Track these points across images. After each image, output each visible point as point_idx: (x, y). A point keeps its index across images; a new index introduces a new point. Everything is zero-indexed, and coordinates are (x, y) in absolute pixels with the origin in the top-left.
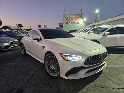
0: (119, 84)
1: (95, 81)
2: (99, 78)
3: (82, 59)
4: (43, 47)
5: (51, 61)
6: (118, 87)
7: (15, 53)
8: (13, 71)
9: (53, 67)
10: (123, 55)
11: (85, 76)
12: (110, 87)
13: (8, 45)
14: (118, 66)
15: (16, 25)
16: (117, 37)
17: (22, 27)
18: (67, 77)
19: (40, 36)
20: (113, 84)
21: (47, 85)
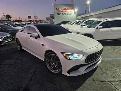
0: (114, 77)
1: (93, 75)
2: (96, 72)
3: (82, 57)
4: (42, 44)
5: (52, 59)
6: (113, 80)
7: (10, 48)
8: (14, 69)
9: (54, 64)
10: (114, 48)
11: (85, 72)
12: (106, 80)
13: (1, 40)
14: (111, 59)
15: (4, 16)
16: (109, 30)
17: (11, 18)
18: (69, 74)
19: (37, 33)
20: (109, 77)
21: (50, 82)
